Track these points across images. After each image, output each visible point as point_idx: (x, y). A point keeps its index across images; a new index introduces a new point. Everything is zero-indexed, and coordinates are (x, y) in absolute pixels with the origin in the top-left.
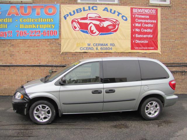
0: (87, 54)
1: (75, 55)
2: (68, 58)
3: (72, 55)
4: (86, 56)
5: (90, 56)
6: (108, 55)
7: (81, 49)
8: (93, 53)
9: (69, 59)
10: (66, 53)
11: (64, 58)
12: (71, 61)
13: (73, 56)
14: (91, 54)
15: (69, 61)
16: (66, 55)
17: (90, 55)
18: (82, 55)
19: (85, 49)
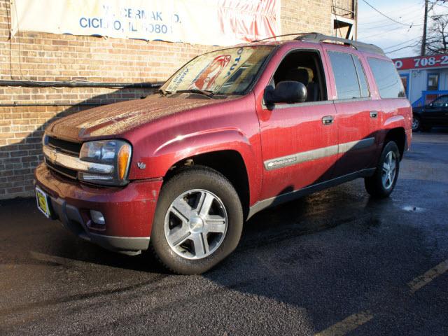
0: (103, 45)
1: (65, 43)
2: (40, 54)
3: (54, 42)
4: (100, 50)
5: (111, 51)
6: (161, 48)
7: (84, 23)
8: (121, 40)
9: (46, 57)
10: (33, 37)
11: (25, 53)
12: (52, 67)
13: (57, 49)
14: (116, 42)
15: (45, 67)
16: (32, 42)
17: (112, 48)
18: (88, 44)
19: (96, 23)
